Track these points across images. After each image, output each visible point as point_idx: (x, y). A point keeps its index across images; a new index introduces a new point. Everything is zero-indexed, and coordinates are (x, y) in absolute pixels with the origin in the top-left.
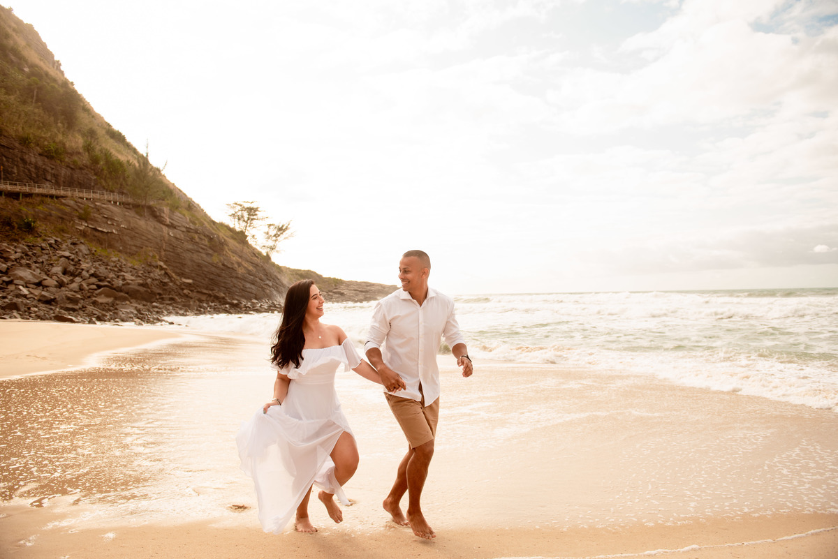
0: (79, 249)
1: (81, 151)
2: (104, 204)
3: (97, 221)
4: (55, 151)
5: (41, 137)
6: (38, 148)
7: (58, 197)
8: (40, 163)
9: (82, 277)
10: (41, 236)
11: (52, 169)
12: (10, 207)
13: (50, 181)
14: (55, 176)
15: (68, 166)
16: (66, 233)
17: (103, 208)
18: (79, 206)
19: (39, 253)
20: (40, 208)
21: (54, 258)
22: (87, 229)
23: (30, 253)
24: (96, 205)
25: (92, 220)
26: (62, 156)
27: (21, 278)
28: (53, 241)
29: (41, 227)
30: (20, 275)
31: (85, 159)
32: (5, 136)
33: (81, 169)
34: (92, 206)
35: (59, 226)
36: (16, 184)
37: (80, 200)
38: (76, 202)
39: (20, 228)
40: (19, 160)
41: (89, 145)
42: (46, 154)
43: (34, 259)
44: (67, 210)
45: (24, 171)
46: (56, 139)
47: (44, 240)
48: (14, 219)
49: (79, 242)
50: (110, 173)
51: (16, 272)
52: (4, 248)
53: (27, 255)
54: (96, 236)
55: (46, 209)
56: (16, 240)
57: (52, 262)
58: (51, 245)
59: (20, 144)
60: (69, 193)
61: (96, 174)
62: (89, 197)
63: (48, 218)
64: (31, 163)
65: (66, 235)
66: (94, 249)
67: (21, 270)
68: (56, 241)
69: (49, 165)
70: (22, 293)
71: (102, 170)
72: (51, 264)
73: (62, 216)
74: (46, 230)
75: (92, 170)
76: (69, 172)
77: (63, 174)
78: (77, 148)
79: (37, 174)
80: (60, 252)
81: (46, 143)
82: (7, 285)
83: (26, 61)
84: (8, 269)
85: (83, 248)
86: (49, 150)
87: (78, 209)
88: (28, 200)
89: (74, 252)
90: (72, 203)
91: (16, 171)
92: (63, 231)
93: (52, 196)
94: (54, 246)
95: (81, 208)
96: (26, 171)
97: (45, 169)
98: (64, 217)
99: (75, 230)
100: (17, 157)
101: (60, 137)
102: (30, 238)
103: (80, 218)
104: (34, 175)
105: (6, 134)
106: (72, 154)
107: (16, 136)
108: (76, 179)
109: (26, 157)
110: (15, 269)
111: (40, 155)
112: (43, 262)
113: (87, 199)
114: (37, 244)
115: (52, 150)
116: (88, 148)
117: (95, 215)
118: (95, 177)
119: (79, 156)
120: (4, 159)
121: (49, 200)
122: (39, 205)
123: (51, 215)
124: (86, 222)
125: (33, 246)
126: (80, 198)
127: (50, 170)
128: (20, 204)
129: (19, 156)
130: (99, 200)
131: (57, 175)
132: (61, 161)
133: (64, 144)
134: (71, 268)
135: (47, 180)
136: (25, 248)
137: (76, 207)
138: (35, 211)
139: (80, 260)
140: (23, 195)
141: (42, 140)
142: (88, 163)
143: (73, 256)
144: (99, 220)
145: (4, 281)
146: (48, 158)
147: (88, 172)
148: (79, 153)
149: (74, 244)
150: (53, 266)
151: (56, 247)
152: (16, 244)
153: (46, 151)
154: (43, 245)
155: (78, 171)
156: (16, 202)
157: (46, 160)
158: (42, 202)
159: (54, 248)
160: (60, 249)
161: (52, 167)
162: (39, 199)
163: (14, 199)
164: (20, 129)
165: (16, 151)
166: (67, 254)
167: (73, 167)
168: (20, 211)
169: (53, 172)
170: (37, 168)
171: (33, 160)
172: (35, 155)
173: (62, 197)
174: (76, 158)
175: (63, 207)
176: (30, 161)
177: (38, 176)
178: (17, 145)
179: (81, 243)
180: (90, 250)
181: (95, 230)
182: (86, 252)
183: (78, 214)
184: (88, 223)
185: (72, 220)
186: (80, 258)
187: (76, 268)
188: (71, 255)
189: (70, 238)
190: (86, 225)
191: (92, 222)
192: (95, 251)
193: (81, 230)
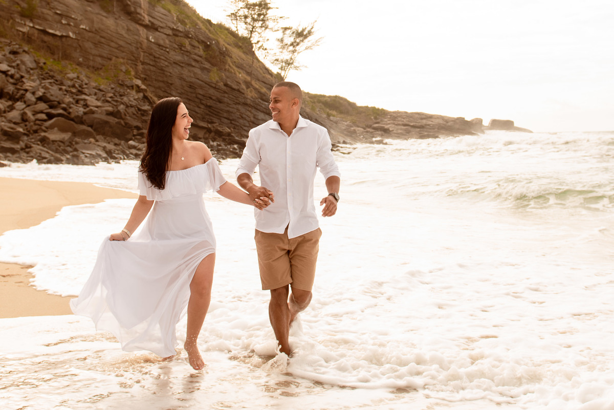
0: (21, 61)
3: (46, 20)
9: (25, 102)
22: (33, 31)
25: (39, 17)
49: (20, 51)
54: (45, 42)
66: (42, 60)
85: (27, 58)
87: (20, 2)
89: (14, 64)
99: (15, 32)
103: (23, 15)
117: (44, 10)
124: (31, 21)
134: (10, 88)
139: (22, 77)
143: (12, 71)
144: (50, 18)
149: (14, 53)
166: (4, 66)
179: (24, 51)
180: (37, 62)
181: (44, 32)
182: (31, 65)
183: (19, 9)
184: (33, 23)
185: (12, 18)
186: (23, 74)
187: (16, 89)
188: (9, 68)
189: (9, 45)
190: (31, 25)
191: (39, 21)
192: (45, 63)
193: (24, 33)
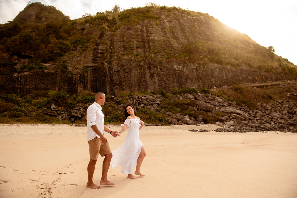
0: (290, 103)
1: (278, 67)
2: (294, 85)
3: (293, 92)
4: (270, 69)
5: (264, 66)
6: (264, 69)
7: (277, 85)
8: (266, 75)
9: (296, 114)
10: (275, 100)
11: (270, 76)
12: (262, 91)
13: (270, 80)
14: (271, 78)
15: (275, 74)
16: (283, 98)
17: (294, 86)
18: (285, 87)
19: (276, 106)
20: (272, 90)
21: (282, 108)
22: (290, 95)
23: (274, 107)
24: (291, 85)
25: (291, 91)
26: (272, 71)
27: (275, 116)
28: (280, 102)
29: (274, 97)
30: (274, 115)
31: (280, 70)
32: (253, 68)
33: (279, 74)
34: (290, 86)
35: (280, 96)
36: (262, 83)
37: (285, 85)
38: (284, 86)
39: (267, 98)
40: (259, 75)
41: (281, 64)
42: (267, 71)
43: (276, 109)
44: (281, 89)
45: (261, 79)
46: (269, 65)
47: (277, 101)
48: (264, 95)
49: (289, 101)
50: (290, 73)
51: (272, 114)
52: (265, 106)
53: (273, 108)
54: (294, 98)
55: (274, 90)
56: (267, 103)
57: (283, 109)
58: (280, 103)
59: (258, 69)
60: (280, 83)
61: (285, 75)
62: (288, 83)
63: (276, 93)
64: (263, 75)
65: (283, 99)
66: (295, 103)
67: (274, 113)
68: (281, 101)
69: (269, 75)
70: (280, 122)
71: (287, 73)
72: (283, 110)
73: (280, 92)
74: (276, 98)
75: (283, 73)
76: (275, 76)
77: (274, 77)
78: (277, 66)
79: (265, 79)
80: (284, 105)
81: (266, 67)
82: (271, 119)
83: (250, 43)
84: (269, 113)
85: (291, 103)
86: (268, 69)
87: (285, 88)
88: (267, 88)
89: (289, 105)
90: (282, 86)
91: (258, 79)
92: (282, 97)
93: (275, 85)
94: (281, 103)
95: (286, 88)
96: (262, 78)
97: (267, 77)
98: (281, 92)
99: (286, 96)
100: (258, 74)
101: (270, 64)
102: (272, 101)
103: (287, 91)
104: (264, 79)
105: (253, 67)
106: (275, 69)
107: (256, 67)
108: (278, 78)
109: (261, 73)
110: (272, 113)
111: (265, 72)
112: (279, 110)
113: (287, 84)
114: (275, 103)
115: (269, 69)
116: (280, 65)
117: (292, 89)
118: (285, 76)
119: (278, 69)
120: (254, 76)
121: (274, 87)
122: (271, 89)
123: (276, 92)
124: (289, 93)
125: (274, 104)
126: (285, 84)
127: (269, 77)
128: (265, 89)
129: (259, 73)
130: (292, 83)
131: (272, 78)
132: (272, 72)
133: (272, 66)
134: (290, 111)
135: (269, 80)
136: (272, 105)
137: (284, 88)
138: (270, 91)
139: (292, 108)
140: (265, 86)
141: (265, 66)
142: (282, 71)
144: (294, 91)
145: (270, 118)
146: (268, 72)
147: (282, 75)
148: (278, 68)
149: (287, 102)
150: (284, 111)
151: (282, 104)
152: (268, 104)
153: (267, 70)
154: (277, 103)
155: (278, 75)
156: (263, 89)
157: (267, 73)
158: (272, 87)
159: (281, 104)
160: (284, 104)
161: (270, 75)
162: (271, 87)
163: (262, 88)
164: (258, 65)
165: (257, 72)
166: (287, 106)
167: (277, 73)
168: (265, 92)
169: (270, 77)
170: (265, 76)
171: (263, 74)
172: (263, 72)
173: (278, 85)
174: (277, 70)
175: (279, 88)
176: (262, 75)
177: (266, 79)
178: (258, 70)
179: (290, 101)
180: (294, 104)
181: (293, 95)
182: (293, 104)
183: (286, 90)
184: (290, 93)
185: (284, 93)
186: (292, 107)
187: (292, 111)
188: (288, 106)
189: (285, 100)
190: (290, 94)
191: (292, 92)
192: (296, 104)
193: (288, 96)
